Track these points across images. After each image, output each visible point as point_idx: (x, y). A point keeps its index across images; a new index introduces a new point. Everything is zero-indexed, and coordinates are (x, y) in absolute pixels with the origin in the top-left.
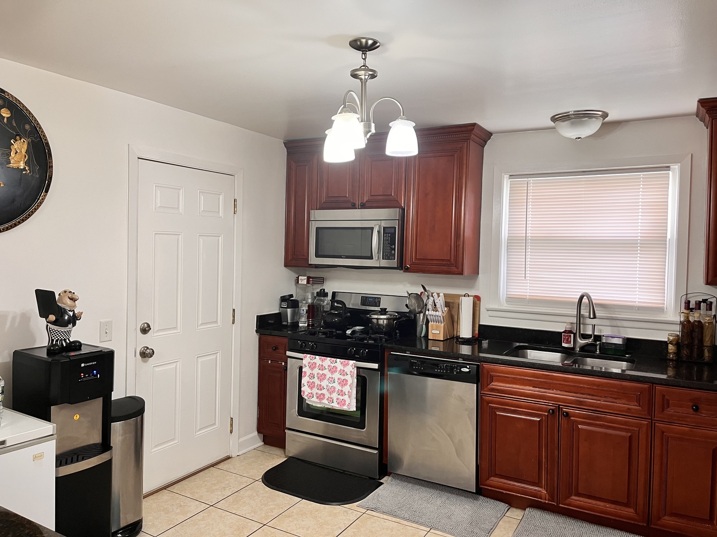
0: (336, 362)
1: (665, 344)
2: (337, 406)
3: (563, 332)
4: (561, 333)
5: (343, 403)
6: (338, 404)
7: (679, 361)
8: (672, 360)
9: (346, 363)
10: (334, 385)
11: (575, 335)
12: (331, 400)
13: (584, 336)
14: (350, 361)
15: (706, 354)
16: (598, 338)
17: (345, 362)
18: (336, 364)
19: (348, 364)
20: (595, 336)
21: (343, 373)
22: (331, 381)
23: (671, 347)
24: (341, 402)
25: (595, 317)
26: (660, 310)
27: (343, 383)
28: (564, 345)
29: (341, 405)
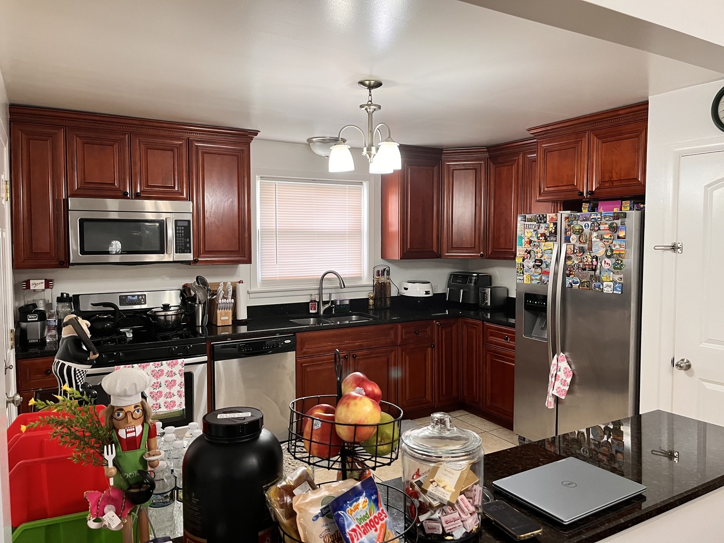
0: (162, 365)
1: (367, 300)
2: (166, 410)
3: (310, 302)
4: (309, 303)
5: (172, 404)
6: (166, 407)
7: (376, 309)
8: (372, 310)
9: (175, 362)
10: (160, 389)
11: (319, 303)
12: (158, 406)
13: (325, 303)
14: (179, 360)
15: (388, 302)
16: (333, 302)
17: (172, 362)
18: (162, 368)
19: (176, 364)
20: (332, 301)
21: (171, 374)
22: (156, 386)
23: (371, 302)
24: (170, 404)
25: (344, 287)
26: (360, 278)
27: (171, 384)
28: (311, 311)
29: (170, 408)
